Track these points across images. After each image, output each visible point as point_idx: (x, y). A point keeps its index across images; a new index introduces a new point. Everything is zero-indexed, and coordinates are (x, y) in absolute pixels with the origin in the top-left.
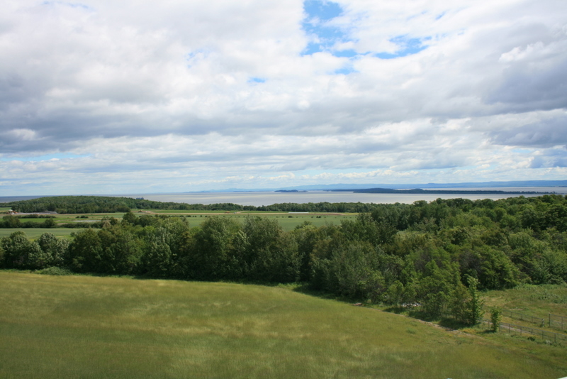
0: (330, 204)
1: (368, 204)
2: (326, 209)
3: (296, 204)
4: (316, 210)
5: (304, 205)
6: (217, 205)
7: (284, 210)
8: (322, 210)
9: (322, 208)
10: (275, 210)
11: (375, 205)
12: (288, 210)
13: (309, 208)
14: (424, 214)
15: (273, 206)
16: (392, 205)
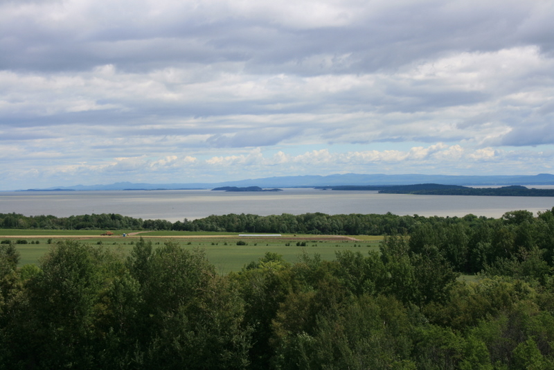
0: (328, 217)
1: (408, 217)
2: (318, 227)
3: (256, 217)
4: (298, 230)
5: (271, 218)
6: (86, 218)
7: (229, 230)
8: (309, 230)
9: (310, 224)
10: (212, 230)
11: (422, 219)
12: (239, 230)
13: (284, 225)
14: (521, 240)
15: (206, 220)
16: (460, 220)
